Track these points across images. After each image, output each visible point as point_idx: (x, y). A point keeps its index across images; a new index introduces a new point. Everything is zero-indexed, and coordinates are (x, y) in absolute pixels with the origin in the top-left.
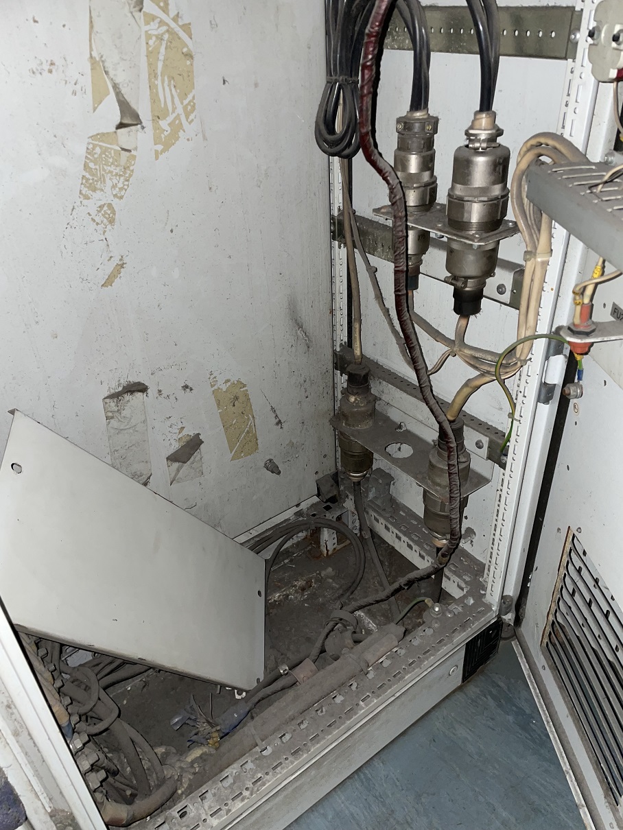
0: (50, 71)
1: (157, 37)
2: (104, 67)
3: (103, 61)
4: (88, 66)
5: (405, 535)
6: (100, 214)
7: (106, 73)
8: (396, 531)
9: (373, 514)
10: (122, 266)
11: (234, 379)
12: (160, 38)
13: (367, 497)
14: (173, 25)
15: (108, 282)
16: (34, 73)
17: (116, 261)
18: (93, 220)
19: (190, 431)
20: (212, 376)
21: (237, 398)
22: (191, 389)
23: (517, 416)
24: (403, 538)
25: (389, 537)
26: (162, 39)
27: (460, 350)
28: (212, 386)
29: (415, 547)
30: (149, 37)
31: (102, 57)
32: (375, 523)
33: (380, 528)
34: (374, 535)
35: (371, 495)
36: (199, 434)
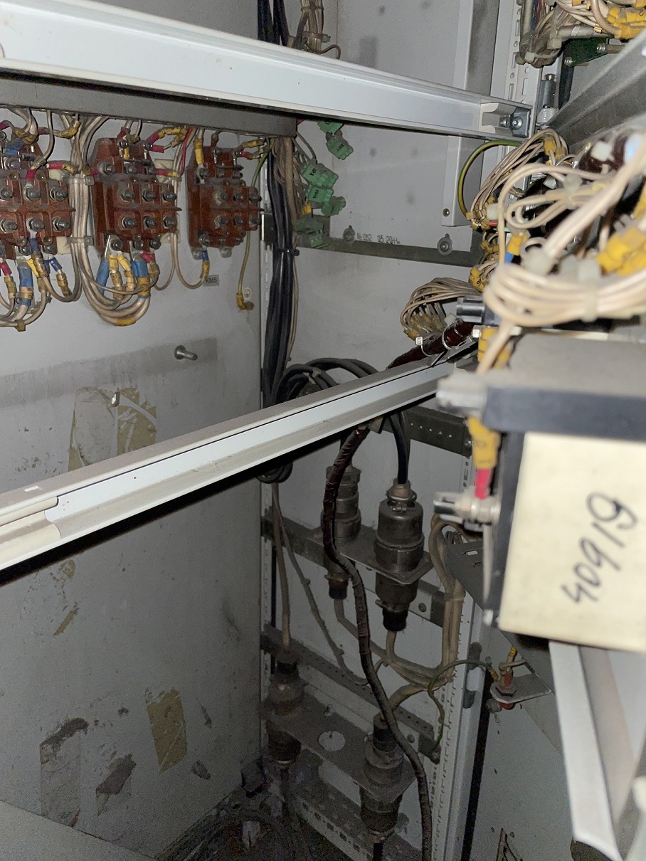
0: (34, 466)
1: (127, 422)
2: (81, 453)
3: (80, 449)
4: (68, 455)
5: (338, 825)
6: (61, 572)
7: (82, 457)
8: (327, 820)
9: (302, 801)
10: (75, 612)
11: (168, 690)
12: (129, 422)
13: (294, 781)
14: (141, 410)
15: (61, 630)
16: (19, 470)
17: (70, 608)
18: (54, 578)
19: (122, 755)
20: (148, 693)
21: (169, 708)
22: (127, 711)
23: (446, 721)
24: (336, 828)
25: (320, 826)
26: (131, 423)
27: (392, 662)
28: (147, 702)
29: (349, 838)
30: (120, 422)
31: (80, 445)
32: (304, 811)
33: (309, 816)
34: (303, 823)
35: (298, 780)
36: (130, 756)
